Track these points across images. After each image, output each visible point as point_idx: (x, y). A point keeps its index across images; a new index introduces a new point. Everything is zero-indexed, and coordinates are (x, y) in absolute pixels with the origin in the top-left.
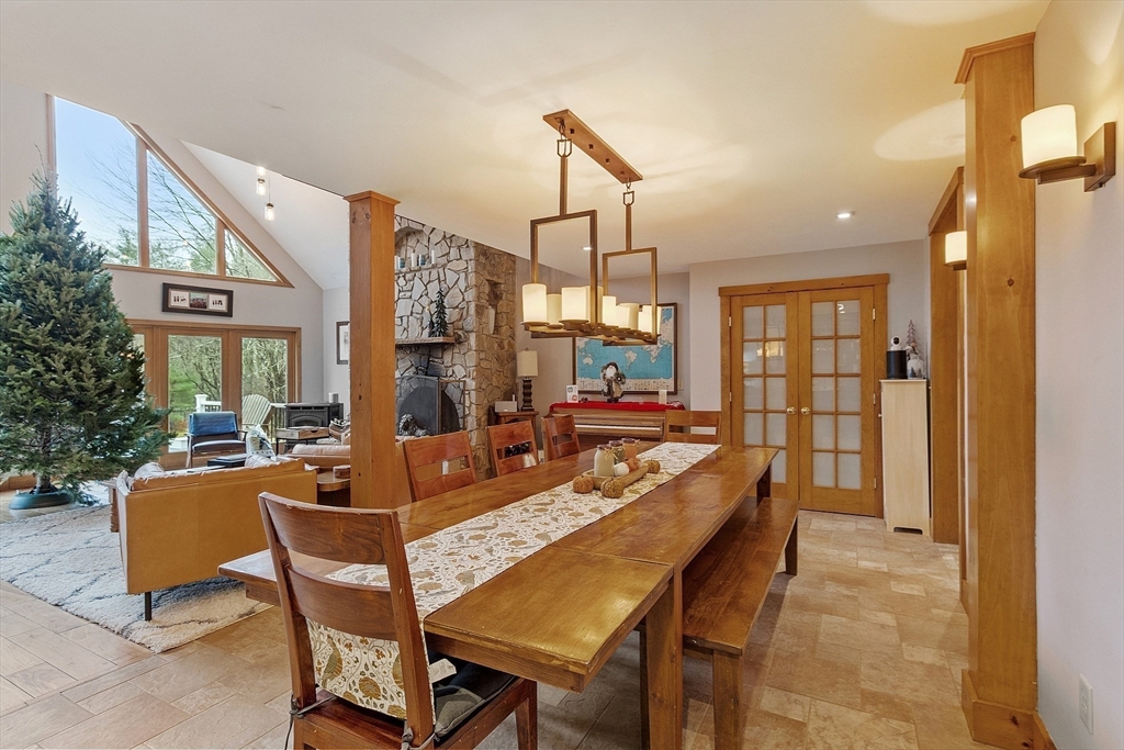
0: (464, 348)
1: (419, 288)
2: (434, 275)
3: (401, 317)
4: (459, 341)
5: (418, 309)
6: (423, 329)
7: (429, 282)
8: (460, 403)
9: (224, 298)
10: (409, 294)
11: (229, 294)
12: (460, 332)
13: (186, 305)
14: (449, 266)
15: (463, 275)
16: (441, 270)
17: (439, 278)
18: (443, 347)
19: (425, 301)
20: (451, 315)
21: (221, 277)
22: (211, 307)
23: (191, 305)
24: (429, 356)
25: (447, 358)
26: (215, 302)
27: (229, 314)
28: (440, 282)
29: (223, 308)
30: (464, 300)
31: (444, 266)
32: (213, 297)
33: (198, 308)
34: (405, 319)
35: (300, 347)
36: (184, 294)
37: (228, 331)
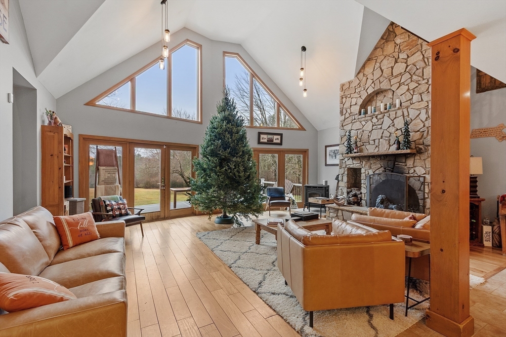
0: (423, 157)
1: (387, 122)
2: (400, 113)
3: (374, 140)
4: (419, 152)
5: (386, 134)
6: (390, 146)
7: (396, 118)
8: (420, 190)
9: (279, 137)
10: (380, 126)
11: (281, 135)
12: (421, 146)
13: (266, 141)
14: (411, 107)
15: (424, 111)
16: (405, 110)
17: (403, 115)
18: (406, 156)
19: (392, 130)
20: (414, 136)
21: (278, 128)
22: (275, 141)
23: (268, 141)
24: (395, 161)
25: (410, 162)
26: (277, 140)
27: (281, 144)
28: (404, 117)
29: (279, 141)
30: (424, 126)
31: (407, 108)
32: (276, 137)
33: (270, 142)
34: (377, 141)
35: (308, 158)
36: (265, 136)
37: (280, 151)
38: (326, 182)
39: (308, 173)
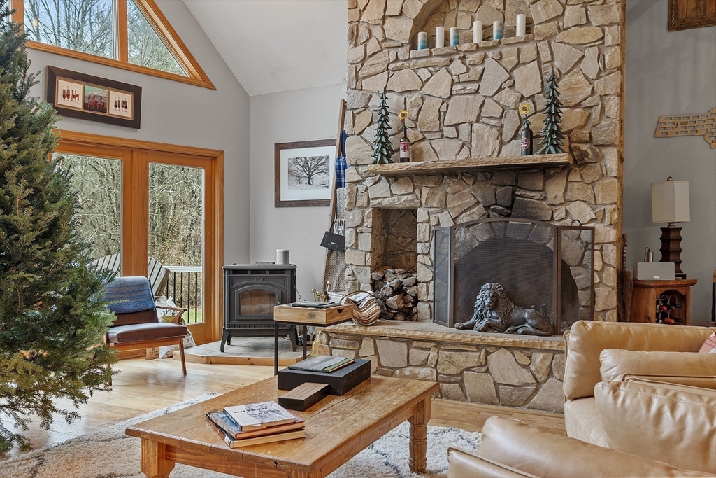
0: (589, 174)
1: (494, 74)
2: (528, 51)
3: (457, 125)
4: (580, 161)
5: (492, 109)
6: (502, 143)
7: (518, 65)
8: (580, 264)
9: (128, 98)
10: (475, 86)
11: (136, 92)
12: (584, 147)
13: (78, 104)
14: (559, 37)
15: (591, 53)
16: (543, 46)
17: (538, 58)
18: (547, 171)
19: (509, 98)
20: (570, 119)
21: (123, 65)
22: (113, 111)
23: (85, 105)
24: (516, 186)
25: (555, 190)
26: (118, 104)
27: (134, 123)
28: (539, 64)
29: (127, 113)
30: (593, 92)
31: (549, 38)
32: (115, 96)
33: (95, 112)
34: (464, 129)
35: (222, 180)
36: (76, 87)
37: (131, 150)
38: (286, 255)
39: (222, 227)
